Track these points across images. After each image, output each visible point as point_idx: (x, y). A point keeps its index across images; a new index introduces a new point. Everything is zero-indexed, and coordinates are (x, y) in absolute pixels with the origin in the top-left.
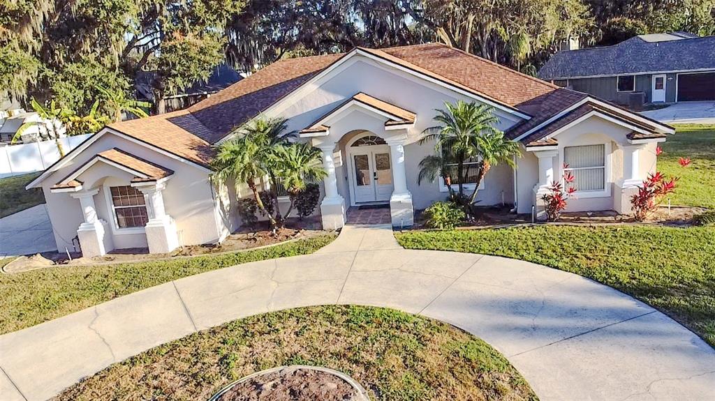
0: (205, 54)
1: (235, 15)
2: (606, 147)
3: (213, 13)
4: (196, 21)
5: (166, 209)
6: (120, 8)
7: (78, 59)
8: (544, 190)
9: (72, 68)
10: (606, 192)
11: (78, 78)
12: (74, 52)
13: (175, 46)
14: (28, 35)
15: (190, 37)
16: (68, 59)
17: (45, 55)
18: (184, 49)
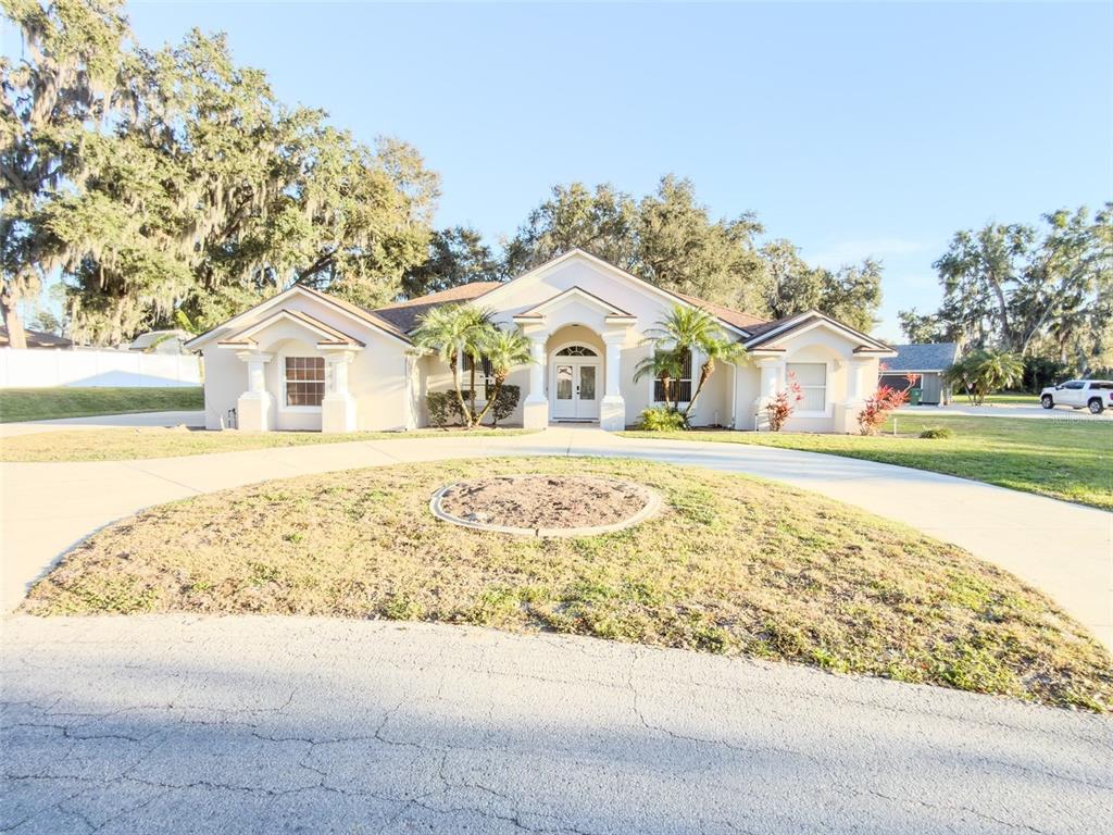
0: (376, 299)
1: (414, 267)
2: (828, 365)
3: (393, 260)
4: (372, 264)
5: (349, 383)
6: (298, 232)
7: (236, 285)
8: (768, 398)
9: (227, 291)
10: (827, 413)
11: (233, 304)
12: (233, 276)
13: (346, 287)
14: (188, 246)
15: (363, 280)
16: (225, 283)
17: (202, 273)
18: (355, 291)
